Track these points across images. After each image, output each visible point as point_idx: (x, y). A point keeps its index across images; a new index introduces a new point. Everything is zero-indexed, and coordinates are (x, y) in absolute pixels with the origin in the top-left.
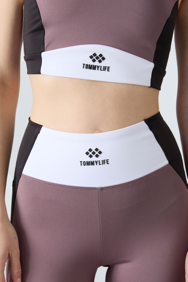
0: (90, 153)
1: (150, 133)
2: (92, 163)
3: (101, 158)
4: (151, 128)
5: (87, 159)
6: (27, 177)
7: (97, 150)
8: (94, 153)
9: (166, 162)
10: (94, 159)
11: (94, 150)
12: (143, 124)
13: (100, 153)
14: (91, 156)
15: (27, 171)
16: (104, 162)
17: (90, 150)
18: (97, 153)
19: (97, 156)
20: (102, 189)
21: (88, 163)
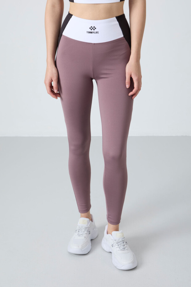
0: (92, 28)
1: (117, 23)
2: (92, 33)
3: (96, 31)
4: (118, 20)
5: (90, 30)
6: (64, 36)
7: (94, 27)
8: (93, 28)
9: (122, 36)
10: (93, 31)
11: (93, 27)
12: (115, 19)
13: (95, 28)
14: (91, 30)
15: (65, 33)
16: (96, 32)
17: (91, 27)
18: (94, 28)
19: (94, 30)
20: (94, 44)
21: (90, 33)
